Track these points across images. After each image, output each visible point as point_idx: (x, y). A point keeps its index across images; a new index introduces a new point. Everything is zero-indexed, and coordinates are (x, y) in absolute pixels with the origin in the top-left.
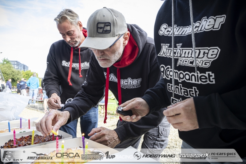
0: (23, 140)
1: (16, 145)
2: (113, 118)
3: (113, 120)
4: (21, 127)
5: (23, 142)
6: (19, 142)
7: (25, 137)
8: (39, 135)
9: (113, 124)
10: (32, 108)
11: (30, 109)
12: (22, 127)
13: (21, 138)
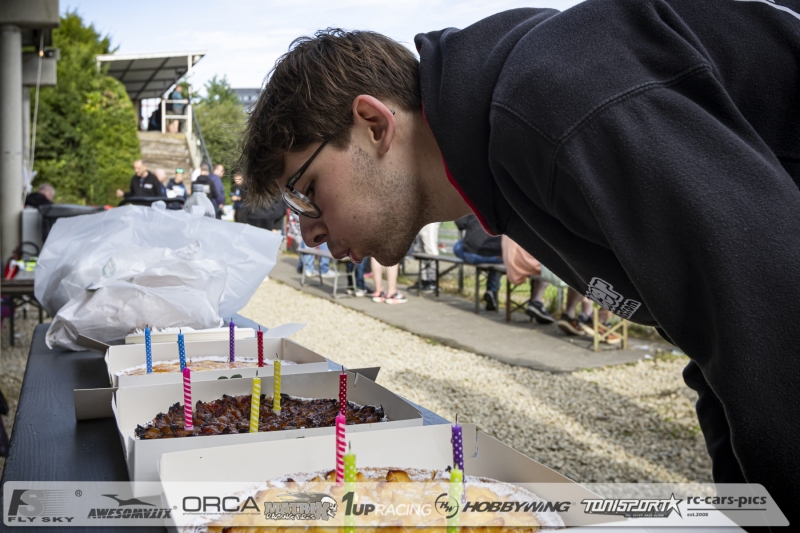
0: (223, 412)
1: (192, 428)
2: (667, 355)
3: (668, 365)
4: (232, 359)
5: (223, 417)
6: (209, 415)
7: (234, 399)
8: (294, 397)
9: (669, 387)
10: (312, 289)
11: (305, 293)
12: (236, 359)
13: (218, 401)
